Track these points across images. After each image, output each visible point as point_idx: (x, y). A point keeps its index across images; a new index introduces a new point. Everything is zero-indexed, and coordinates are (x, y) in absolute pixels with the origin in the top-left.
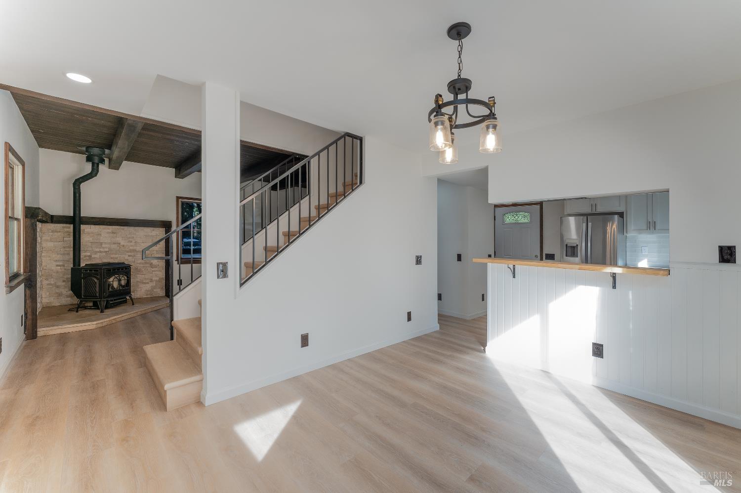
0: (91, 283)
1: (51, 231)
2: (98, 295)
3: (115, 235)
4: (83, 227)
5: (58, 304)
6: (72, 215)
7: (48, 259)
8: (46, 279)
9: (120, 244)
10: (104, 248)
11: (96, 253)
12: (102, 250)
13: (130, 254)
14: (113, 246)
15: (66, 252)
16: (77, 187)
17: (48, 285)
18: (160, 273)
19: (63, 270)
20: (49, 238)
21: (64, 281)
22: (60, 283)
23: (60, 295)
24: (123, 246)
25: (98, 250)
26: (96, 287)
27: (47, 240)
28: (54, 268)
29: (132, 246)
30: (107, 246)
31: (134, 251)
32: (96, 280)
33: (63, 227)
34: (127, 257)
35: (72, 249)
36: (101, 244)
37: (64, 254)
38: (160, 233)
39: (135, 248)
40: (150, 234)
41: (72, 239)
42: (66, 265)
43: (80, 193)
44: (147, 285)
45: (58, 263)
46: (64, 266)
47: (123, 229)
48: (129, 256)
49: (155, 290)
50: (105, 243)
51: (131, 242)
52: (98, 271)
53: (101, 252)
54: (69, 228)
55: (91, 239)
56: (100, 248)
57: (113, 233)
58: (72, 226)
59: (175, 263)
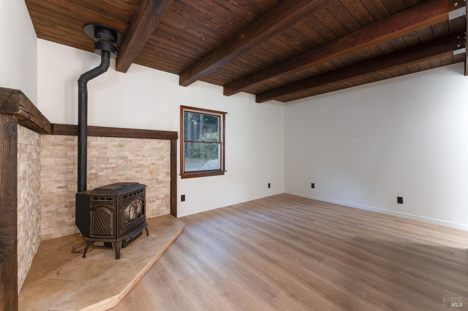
0: (103, 216)
1: (50, 144)
2: (112, 233)
3: (122, 148)
4: (90, 139)
5: (59, 236)
6: (76, 123)
7: (48, 179)
8: (46, 206)
9: (127, 158)
10: (110, 164)
11: (102, 169)
12: (108, 166)
13: (137, 169)
14: (121, 162)
15: (69, 170)
16: (83, 85)
17: (48, 212)
18: (165, 189)
19: (66, 193)
20: (49, 154)
21: (66, 207)
22: (63, 209)
23: (61, 224)
24: (131, 160)
25: (104, 166)
26: (109, 222)
27: (46, 157)
28: (55, 190)
29: (139, 160)
30: (114, 161)
31: (141, 166)
32: (109, 212)
33: (66, 139)
34: (134, 173)
35: (76, 166)
36: (108, 158)
37: (66, 173)
38: (166, 144)
39: (142, 162)
40: (157, 147)
41: (76, 153)
42: (68, 187)
43: (87, 93)
44: (154, 204)
45: (60, 185)
46: (66, 187)
47: (131, 141)
48: (136, 172)
49: (161, 209)
50: (112, 158)
51: (139, 156)
52: (111, 199)
53: (107, 168)
54: (73, 140)
55: (97, 153)
56: (107, 164)
57: (121, 146)
58: (76, 138)
59: (179, 177)
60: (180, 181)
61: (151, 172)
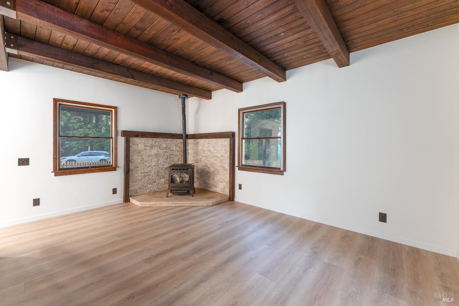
9: (211, 151)
38: (226, 142)
39: (217, 154)
50: (206, 151)
51: (215, 150)
53: (204, 156)
59: (237, 169)
60: (238, 172)
61: (221, 161)
